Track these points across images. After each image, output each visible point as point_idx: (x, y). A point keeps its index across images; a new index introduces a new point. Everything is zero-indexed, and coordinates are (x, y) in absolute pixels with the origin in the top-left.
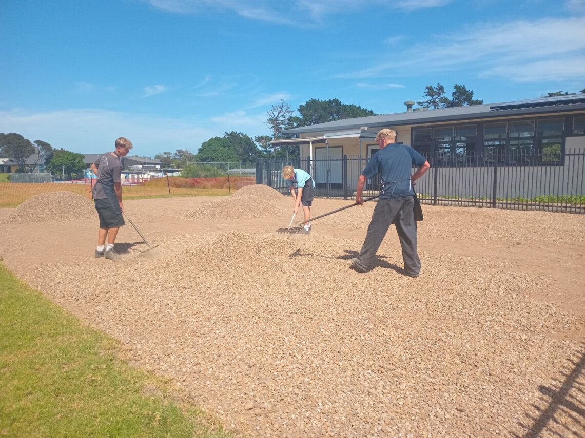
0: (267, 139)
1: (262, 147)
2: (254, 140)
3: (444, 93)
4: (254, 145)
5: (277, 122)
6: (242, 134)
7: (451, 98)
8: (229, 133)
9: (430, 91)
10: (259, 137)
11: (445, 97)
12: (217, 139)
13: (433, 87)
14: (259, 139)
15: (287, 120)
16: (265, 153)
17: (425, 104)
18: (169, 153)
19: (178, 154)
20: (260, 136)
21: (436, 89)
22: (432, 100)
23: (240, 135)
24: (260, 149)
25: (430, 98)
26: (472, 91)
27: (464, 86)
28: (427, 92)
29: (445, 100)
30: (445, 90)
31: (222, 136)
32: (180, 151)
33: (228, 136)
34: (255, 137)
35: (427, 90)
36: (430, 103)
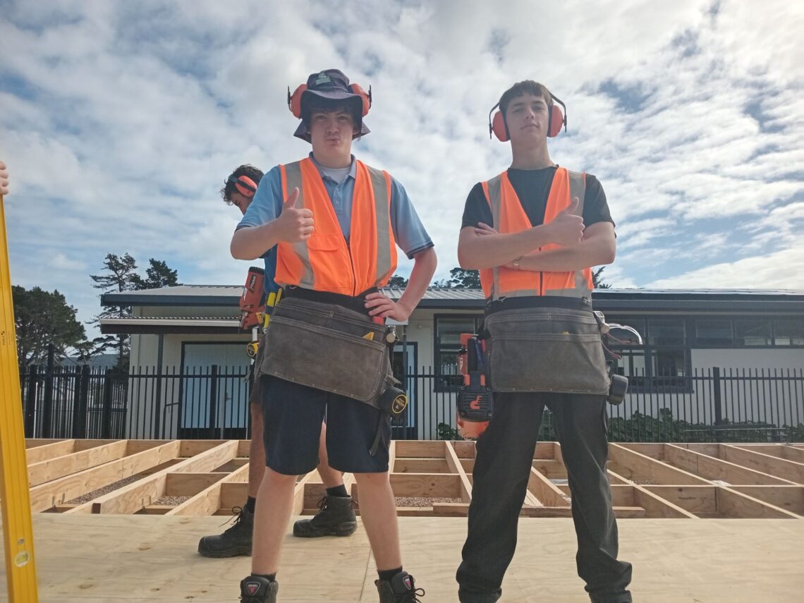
3: (134, 267)
7: (144, 277)
9: (113, 264)
11: (135, 274)
13: (119, 257)
17: (105, 280)
21: (124, 260)
22: (116, 276)
25: (112, 273)
26: (176, 271)
27: (164, 262)
28: (108, 264)
29: (135, 279)
30: (136, 265)
35: (108, 261)
36: (112, 280)
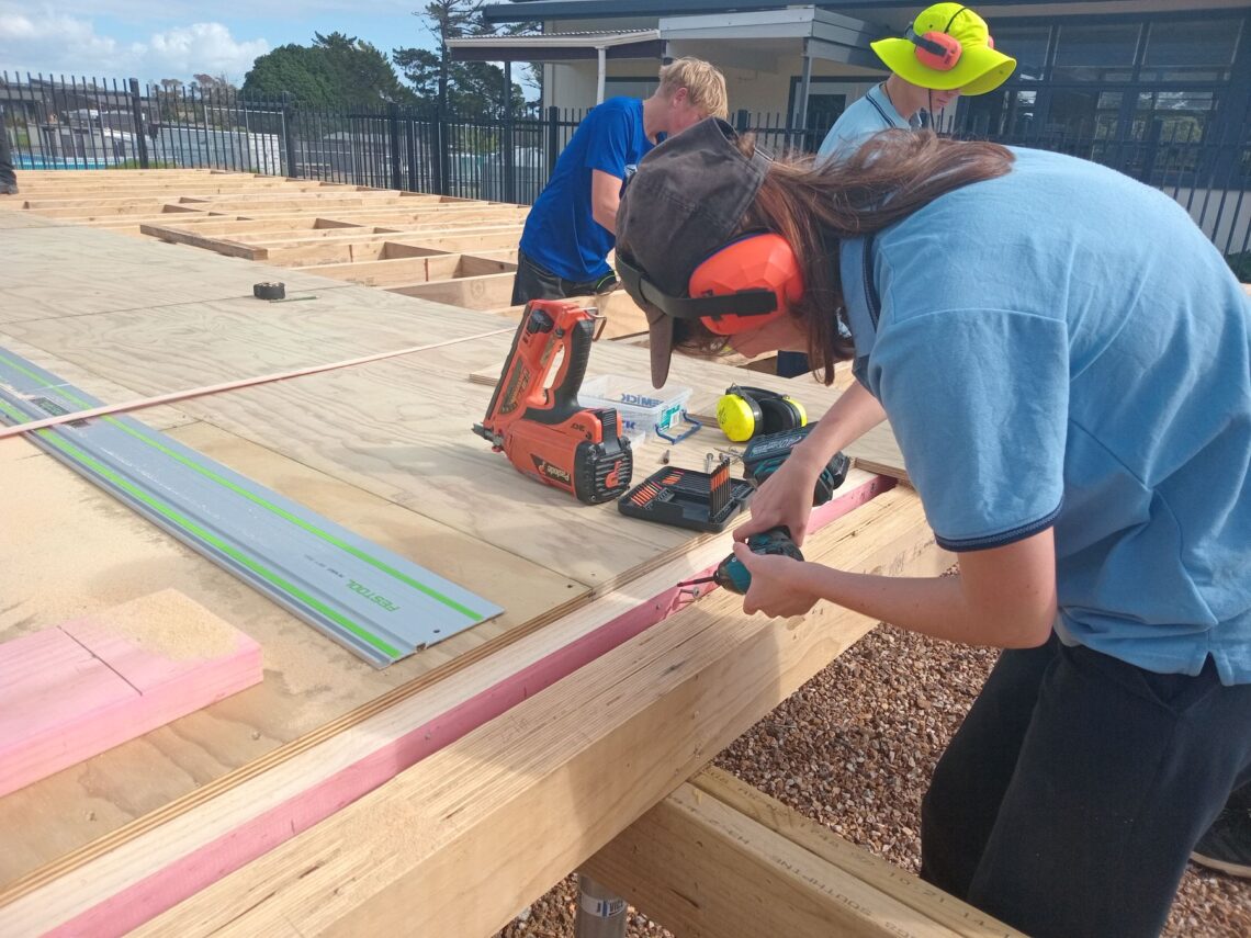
0: (423, 57)
1: (412, 78)
2: (390, 59)
4: (392, 72)
5: (450, 15)
6: (360, 43)
8: (326, 37)
10: (402, 52)
12: (293, 50)
14: (406, 57)
15: (476, 9)
16: (418, 94)
18: (175, 82)
19: (199, 85)
20: (406, 48)
23: (356, 44)
24: (407, 83)
31: (307, 44)
32: (204, 78)
33: (322, 46)
34: (394, 51)
